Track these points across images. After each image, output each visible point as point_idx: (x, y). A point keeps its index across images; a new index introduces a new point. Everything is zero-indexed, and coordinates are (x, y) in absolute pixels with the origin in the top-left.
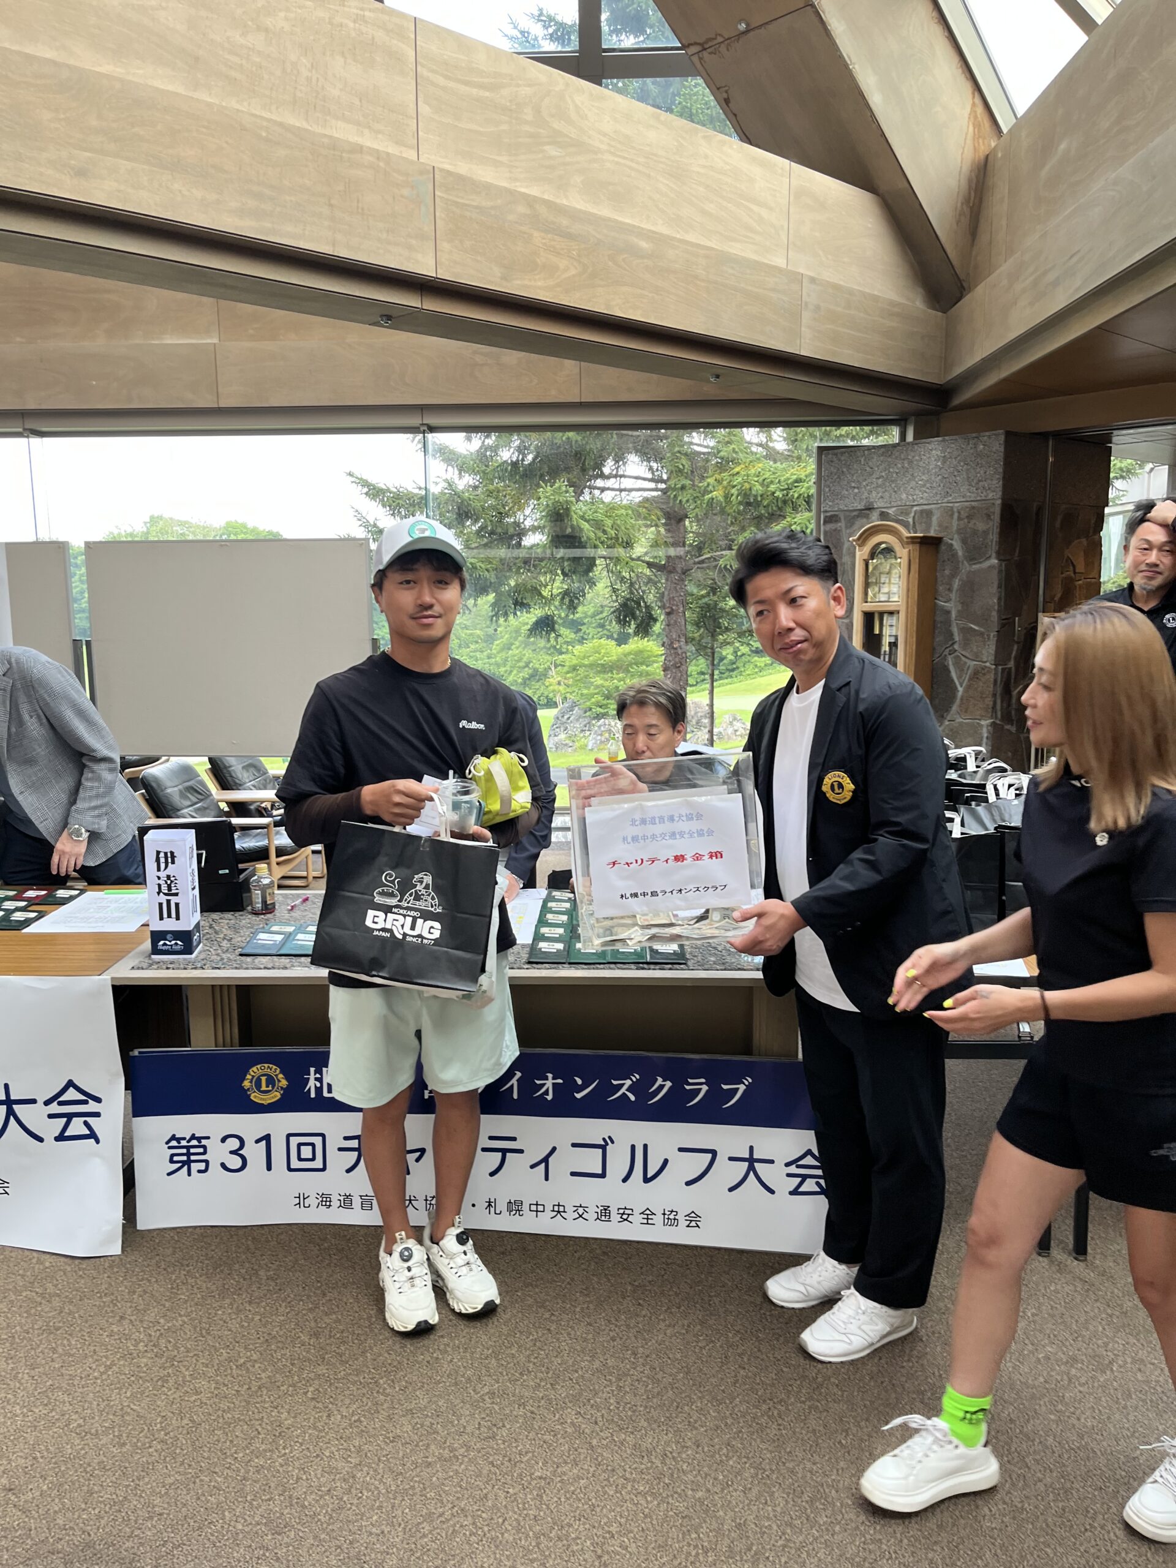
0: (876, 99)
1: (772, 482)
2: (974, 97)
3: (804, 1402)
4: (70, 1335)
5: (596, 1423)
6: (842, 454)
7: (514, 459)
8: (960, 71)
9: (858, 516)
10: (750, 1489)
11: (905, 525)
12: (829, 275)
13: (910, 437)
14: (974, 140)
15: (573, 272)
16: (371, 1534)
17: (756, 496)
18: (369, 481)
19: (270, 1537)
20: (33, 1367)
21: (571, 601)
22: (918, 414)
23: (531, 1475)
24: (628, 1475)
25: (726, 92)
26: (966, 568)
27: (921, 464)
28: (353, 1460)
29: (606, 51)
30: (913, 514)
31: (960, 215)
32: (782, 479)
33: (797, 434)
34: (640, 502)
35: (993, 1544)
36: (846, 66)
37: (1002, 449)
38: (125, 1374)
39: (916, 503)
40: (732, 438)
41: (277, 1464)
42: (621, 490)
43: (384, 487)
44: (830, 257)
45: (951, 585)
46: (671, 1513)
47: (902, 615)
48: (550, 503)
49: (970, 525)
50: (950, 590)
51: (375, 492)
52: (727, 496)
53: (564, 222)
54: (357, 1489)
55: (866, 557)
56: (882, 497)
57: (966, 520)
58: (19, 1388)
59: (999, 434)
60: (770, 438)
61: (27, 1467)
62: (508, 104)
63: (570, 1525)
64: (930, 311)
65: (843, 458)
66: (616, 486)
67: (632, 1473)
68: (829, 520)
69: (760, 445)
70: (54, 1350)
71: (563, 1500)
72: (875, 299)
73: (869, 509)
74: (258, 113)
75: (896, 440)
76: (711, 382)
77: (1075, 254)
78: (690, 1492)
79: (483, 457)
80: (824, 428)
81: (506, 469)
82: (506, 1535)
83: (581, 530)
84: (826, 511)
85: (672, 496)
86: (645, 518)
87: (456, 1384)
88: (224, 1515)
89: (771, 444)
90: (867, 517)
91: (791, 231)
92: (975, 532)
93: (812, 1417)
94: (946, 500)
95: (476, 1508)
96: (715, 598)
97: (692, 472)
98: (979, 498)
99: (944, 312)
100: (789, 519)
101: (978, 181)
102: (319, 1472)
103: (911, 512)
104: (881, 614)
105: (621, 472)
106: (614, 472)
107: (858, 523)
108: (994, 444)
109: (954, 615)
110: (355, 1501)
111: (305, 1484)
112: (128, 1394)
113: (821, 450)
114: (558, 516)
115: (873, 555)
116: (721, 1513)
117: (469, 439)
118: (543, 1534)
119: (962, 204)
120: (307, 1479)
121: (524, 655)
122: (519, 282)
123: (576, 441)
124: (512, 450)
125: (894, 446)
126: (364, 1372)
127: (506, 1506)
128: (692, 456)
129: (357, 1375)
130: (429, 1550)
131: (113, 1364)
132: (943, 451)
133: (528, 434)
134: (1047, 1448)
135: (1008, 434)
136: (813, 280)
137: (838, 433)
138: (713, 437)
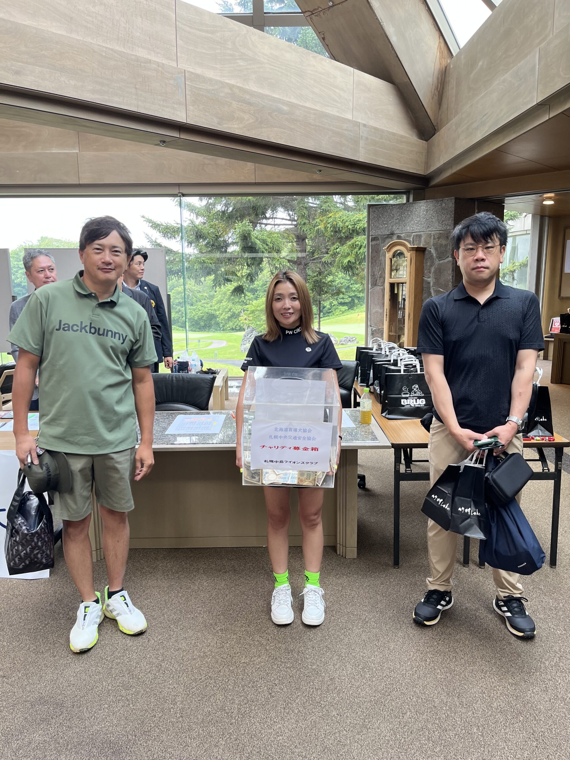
0: (394, 39)
1: (347, 221)
2: (440, 39)
3: (360, 629)
4: (28, 611)
5: (268, 640)
6: (380, 208)
7: (223, 210)
8: (433, 26)
9: (387, 238)
10: (336, 664)
11: (409, 242)
12: (372, 123)
13: (411, 200)
14: (440, 59)
15: (252, 121)
16: (169, 688)
17: (339, 228)
18: (153, 220)
19: (124, 691)
20: (11, 626)
21: (252, 279)
22: (415, 189)
23: (240, 662)
24: (282, 660)
25: (323, 34)
26: (437, 262)
27: (416, 213)
28: (160, 659)
29: (265, 13)
30: (412, 237)
31: (433, 95)
32: (352, 220)
33: (358, 198)
34: (284, 231)
35: (441, 684)
36: (380, 23)
37: (454, 206)
38: (54, 627)
39: (414, 231)
40: (328, 200)
41: (126, 661)
42: (275, 225)
43: (160, 223)
44: (373, 114)
45: (430, 270)
46: (302, 675)
47: (408, 284)
48: (241, 230)
49: (439, 242)
50: (430, 272)
51: (155, 226)
52: (326, 228)
53: (247, 97)
54: (162, 670)
55: (391, 257)
56: (398, 228)
57: (437, 240)
58: (5, 635)
59: (451, 199)
60: (345, 200)
61: (11, 667)
62: (220, 40)
63: (257, 681)
64: (420, 140)
65: (380, 210)
66: (273, 223)
67: (284, 660)
68: (374, 239)
69: (341, 203)
70: (21, 618)
71: (254, 671)
72: (394, 134)
73: (392, 234)
74: (101, 44)
75: (405, 201)
76: (317, 174)
77: (485, 115)
78: (310, 666)
79: (208, 208)
80: (371, 196)
81: (220, 214)
82: (229, 686)
83: (256, 244)
84: (372, 235)
85: (299, 228)
86: (287, 239)
87: (205, 626)
88: (103, 683)
89: (346, 203)
90: (391, 238)
91: (354, 102)
92: (441, 245)
93: (363, 635)
94: (428, 230)
95: (215, 676)
96: (321, 277)
97: (309, 216)
98: (443, 229)
99: (426, 140)
100: (355, 239)
101: (442, 79)
102: (145, 664)
103: (411, 236)
104: (398, 284)
105: (275, 216)
106: (272, 216)
107: (387, 241)
108: (450, 203)
109: (431, 284)
110: (162, 675)
111: (139, 669)
112: (56, 635)
113: (370, 206)
114: (245, 237)
115: (394, 256)
116: (323, 674)
117: (201, 200)
118: (246, 685)
119: (434, 90)
120: (140, 667)
121: (229, 305)
122: (225, 126)
123: (253, 201)
124: (222, 205)
125: (404, 204)
126: (163, 623)
127: (229, 675)
128: (308, 209)
129: (161, 624)
130: (195, 694)
131: (48, 623)
132: (427, 207)
133: (229, 197)
134: (466, 645)
135: (456, 199)
136: (365, 125)
137: (378, 197)
138: (319, 199)
